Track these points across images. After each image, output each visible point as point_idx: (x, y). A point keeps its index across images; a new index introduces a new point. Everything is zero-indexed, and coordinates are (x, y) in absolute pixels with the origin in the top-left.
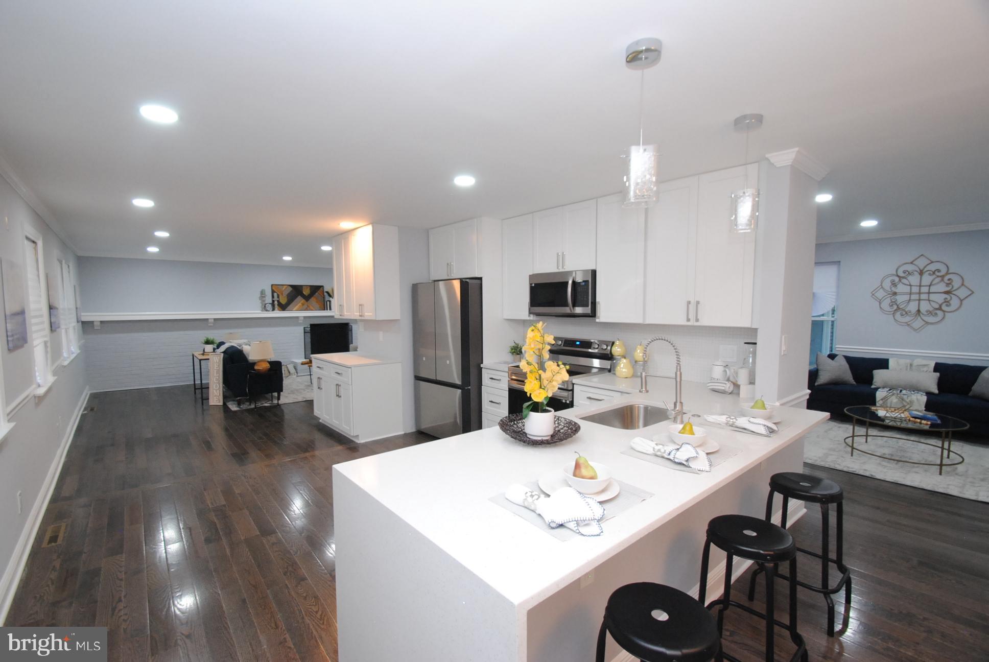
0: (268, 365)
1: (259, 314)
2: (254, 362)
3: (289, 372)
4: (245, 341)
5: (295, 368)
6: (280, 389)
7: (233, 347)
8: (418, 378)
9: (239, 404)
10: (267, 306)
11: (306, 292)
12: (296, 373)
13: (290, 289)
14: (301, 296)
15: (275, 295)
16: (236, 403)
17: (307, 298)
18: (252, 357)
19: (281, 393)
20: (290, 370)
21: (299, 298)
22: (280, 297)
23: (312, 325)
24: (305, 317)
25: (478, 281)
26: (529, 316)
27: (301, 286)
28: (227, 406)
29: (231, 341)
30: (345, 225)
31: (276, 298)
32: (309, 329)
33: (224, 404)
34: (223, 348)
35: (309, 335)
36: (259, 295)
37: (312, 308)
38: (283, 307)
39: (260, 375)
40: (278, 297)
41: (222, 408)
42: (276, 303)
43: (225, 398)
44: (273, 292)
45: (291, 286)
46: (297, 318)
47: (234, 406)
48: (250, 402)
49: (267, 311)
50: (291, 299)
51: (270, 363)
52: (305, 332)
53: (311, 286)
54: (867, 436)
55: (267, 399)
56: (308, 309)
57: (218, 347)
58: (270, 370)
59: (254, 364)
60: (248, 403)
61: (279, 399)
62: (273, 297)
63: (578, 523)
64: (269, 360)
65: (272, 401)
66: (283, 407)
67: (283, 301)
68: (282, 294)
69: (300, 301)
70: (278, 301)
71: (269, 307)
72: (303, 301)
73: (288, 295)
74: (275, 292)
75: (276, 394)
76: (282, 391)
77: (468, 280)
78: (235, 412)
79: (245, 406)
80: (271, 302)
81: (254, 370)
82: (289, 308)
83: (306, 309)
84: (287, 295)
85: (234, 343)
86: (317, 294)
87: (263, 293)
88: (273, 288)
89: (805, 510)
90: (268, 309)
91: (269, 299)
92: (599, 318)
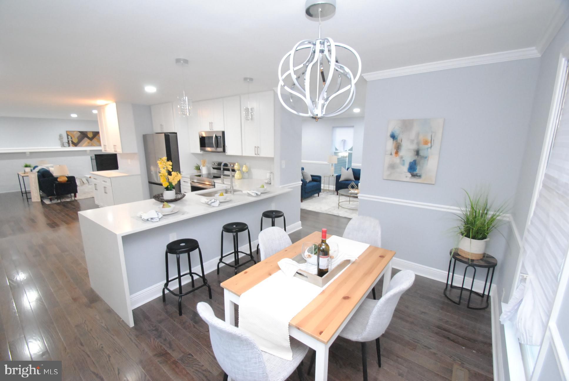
0: (66, 179)
1: (59, 148)
2: (57, 177)
3: (83, 183)
4: (52, 165)
5: (87, 180)
6: (75, 192)
7: (43, 169)
8: (150, 183)
9: (51, 200)
10: (64, 144)
11: (90, 135)
12: (88, 183)
13: (79, 134)
15: (69, 137)
16: (49, 200)
17: (91, 139)
18: (55, 174)
19: (77, 194)
20: (84, 181)
21: (86, 139)
22: (73, 139)
23: (96, 155)
24: (91, 151)
25: (175, 134)
26: (201, 152)
27: (86, 132)
28: (44, 202)
29: (42, 165)
30: (99, 102)
31: (70, 139)
32: (94, 157)
33: (42, 201)
34: (37, 169)
35: (94, 161)
36: (58, 137)
37: (95, 145)
38: (75, 145)
39: (62, 184)
40: (72, 138)
41: (41, 203)
42: (70, 142)
43: (42, 198)
44: (68, 135)
45: (80, 132)
46: (86, 151)
47: (48, 201)
48: (57, 199)
49: (65, 147)
50: (80, 140)
51: (68, 177)
52: (92, 160)
53: (93, 132)
54: (350, 201)
55: (68, 197)
56: (93, 145)
57: (35, 168)
58: (67, 181)
59: (57, 178)
60: (56, 200)
61: (75, 196)
62: (68, 138)
63: (152, 219)
64: (67, 176)
65: (71, 198)
66: (78, 201)
67: (75, 141)
68: (74, 137)
69: (86, 141)
70: (72, 141)
71: (66, 144)
72: (89, 141)
73: (78, 138)
74: (69, 135)
75: (73, 194)
76: (77, 192)
77: (169, 134)
78: (49, 205)
79: (55, 201)
80: (67, 141)
81: (58, 181)
82: (80, 144)
83: (91, 146)
85: (45, 166)
86: (97, 136)
87: (61, 137)
88: (68, 133)
89: (301, 228)
90: (66, 146)
91: (65, 140)
92: (227, 153)
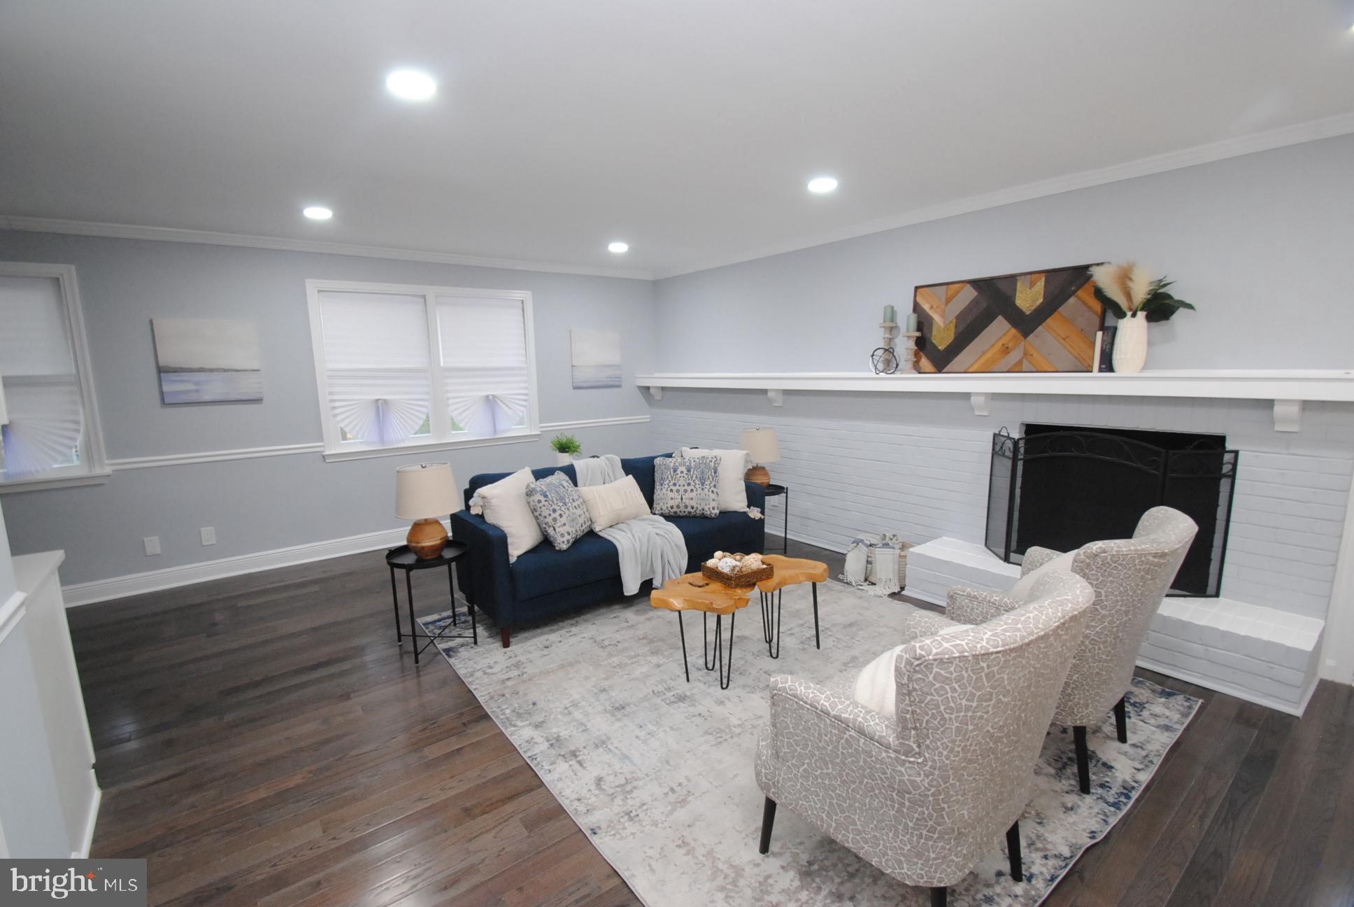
11: (1028, 299)
13: (973, 294)
14: (1008, 318)
15: (914, 320)
17: (1026, 324)
21: (999, 326)
23: (1031, 429)
24: (995, 397)
27: (1014, 279)
31: (913, 331)
32: (1016, 444)
37: (1041, 362)
38: (938, 361)
45: (975, 283)
46: (967, 396)
50: (968, 331)
52: (994, 453)
53: (1050, 274)
56: (1026, 365)
67: (942, 337)
68: (942, 316)
69: (998, 335)
72: (1011, 336)
73: (962, 317)
82: (957, 361)
83: (1016, 368)
84: (957, 318)
86: (1072, 300)
87: (887, 318)
88: (918, 298)
